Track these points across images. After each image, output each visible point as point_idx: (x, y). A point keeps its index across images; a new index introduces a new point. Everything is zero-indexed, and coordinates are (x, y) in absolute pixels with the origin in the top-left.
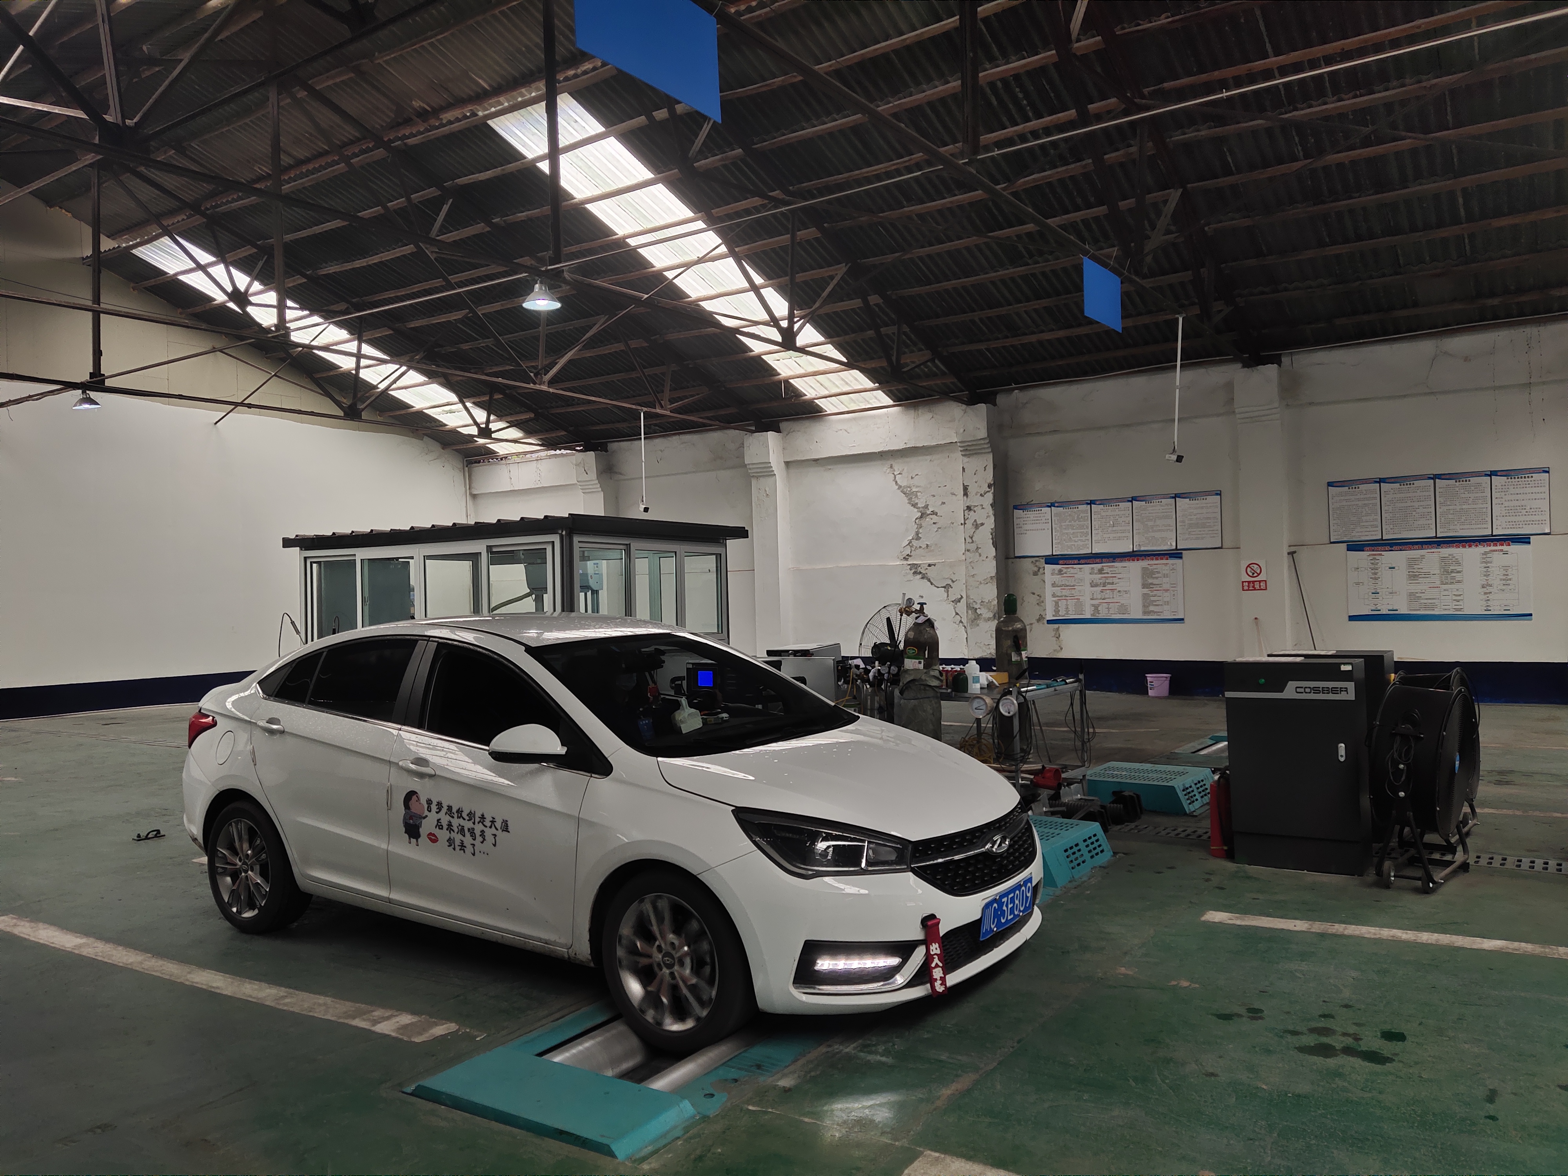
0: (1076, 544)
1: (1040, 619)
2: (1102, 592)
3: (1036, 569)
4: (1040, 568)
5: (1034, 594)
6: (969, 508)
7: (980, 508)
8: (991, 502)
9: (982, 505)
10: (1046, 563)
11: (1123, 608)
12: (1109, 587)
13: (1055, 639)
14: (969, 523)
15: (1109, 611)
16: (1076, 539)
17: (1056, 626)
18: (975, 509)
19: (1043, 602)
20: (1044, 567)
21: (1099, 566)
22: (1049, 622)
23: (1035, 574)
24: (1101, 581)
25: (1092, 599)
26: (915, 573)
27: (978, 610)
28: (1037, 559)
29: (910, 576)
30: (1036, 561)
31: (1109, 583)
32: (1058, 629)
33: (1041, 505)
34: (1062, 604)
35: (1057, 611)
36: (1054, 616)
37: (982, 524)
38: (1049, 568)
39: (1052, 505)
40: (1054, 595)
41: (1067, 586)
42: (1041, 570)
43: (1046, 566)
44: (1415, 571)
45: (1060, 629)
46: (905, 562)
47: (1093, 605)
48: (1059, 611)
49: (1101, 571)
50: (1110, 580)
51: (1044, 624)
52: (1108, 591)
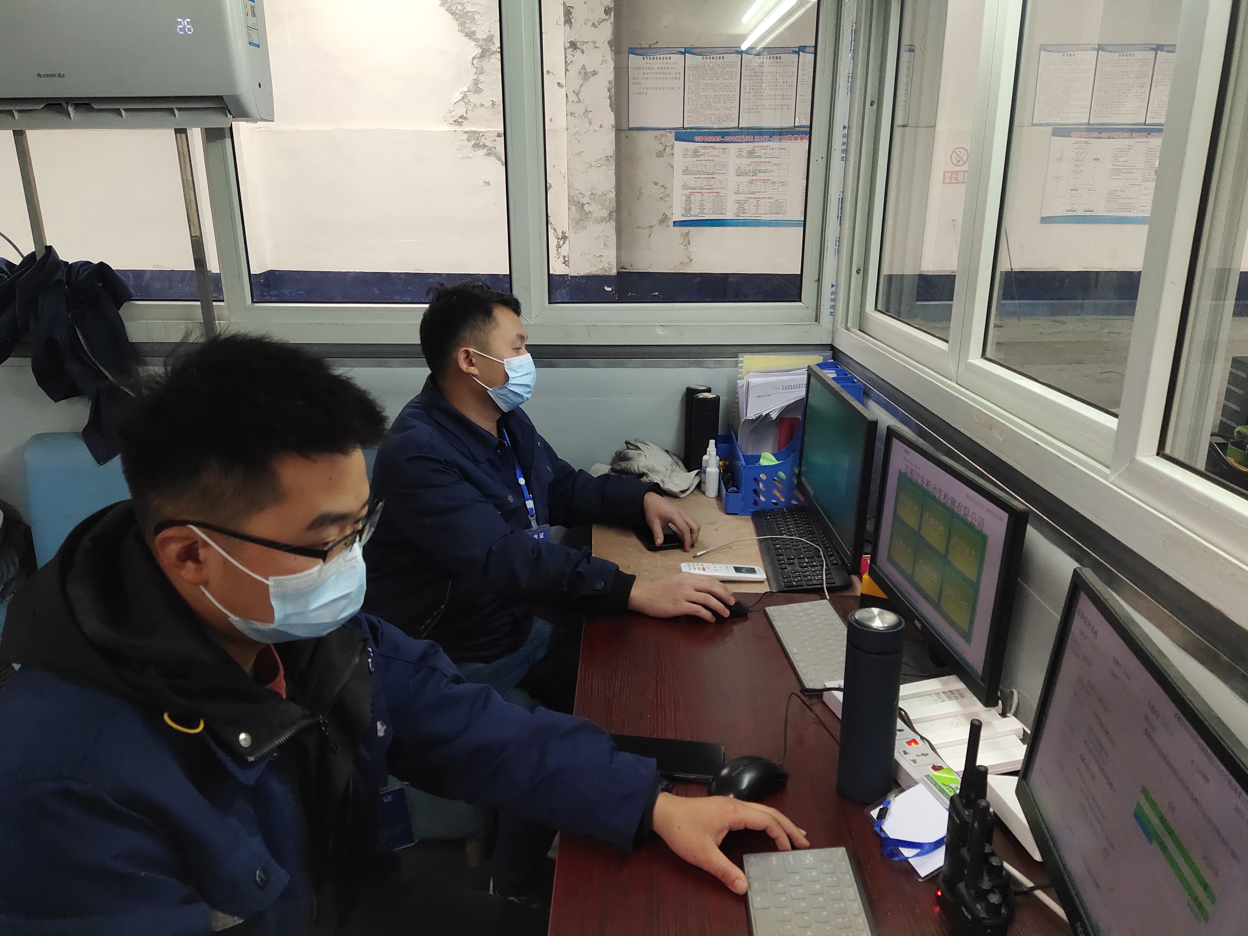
0: (717, 113)
1: (664, 220)
2: (751, 183)
3: (661, 148)
4: (666, 147)
5: (656, 184)
6: (573, 45)
7: (592, 46)
8: (609, 39)
9: (594, 42)
10: (677, 139)
11: (778, 207)
12: (761, 176)
13: (683, 247)
14: (574, 69)
15: (758, 210)
16: (718, 106)
17: (685, 229)
18: (584, 47)
19: (668, 195)
20: (673, 146)
21: (750, 146)
22: (676, 224)
23: (660, 155)
24: (750, 168)
25: (736, 193)
26: (476, 146)
27: (586, 205)
28: (663, 132)
29: (469, 151)
30: (662, 136)
31: (760, 171)
32: (688, 234)
33: (670, 50)
34: (696, 199)
35: (688, 210)
36: (683, 215)
37: (595, 73)
38: (680, 146)
39: (685, 52)
40: (685, 187)
41: (704, 173)
42: (668, 150)
43: (677, 143)
44: (1119, 164)
45: (690, 234)
46: (459, 129)
47: (738, 202)
48: (690, 209)
49: (751, 153)
50: (763, 168)
51: (668, 226)
52: (759, 182)
